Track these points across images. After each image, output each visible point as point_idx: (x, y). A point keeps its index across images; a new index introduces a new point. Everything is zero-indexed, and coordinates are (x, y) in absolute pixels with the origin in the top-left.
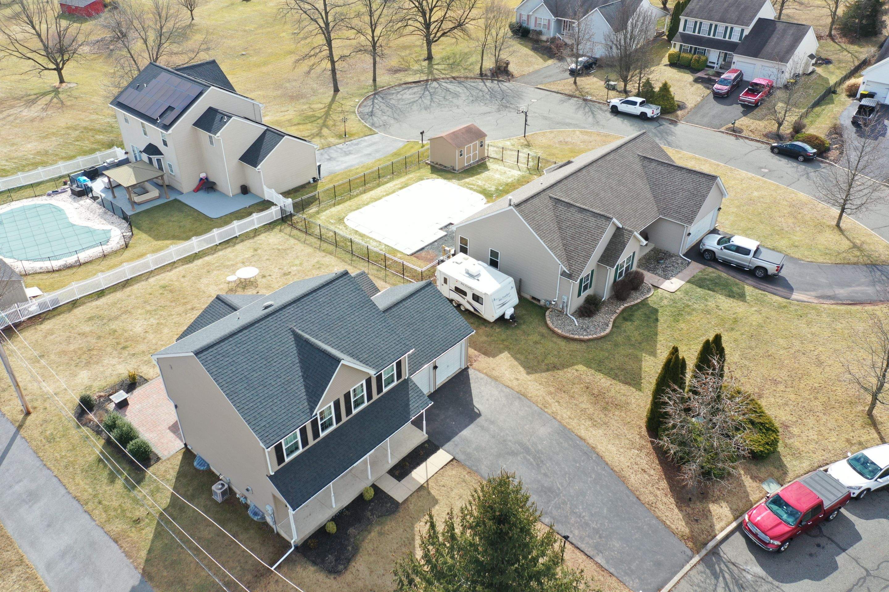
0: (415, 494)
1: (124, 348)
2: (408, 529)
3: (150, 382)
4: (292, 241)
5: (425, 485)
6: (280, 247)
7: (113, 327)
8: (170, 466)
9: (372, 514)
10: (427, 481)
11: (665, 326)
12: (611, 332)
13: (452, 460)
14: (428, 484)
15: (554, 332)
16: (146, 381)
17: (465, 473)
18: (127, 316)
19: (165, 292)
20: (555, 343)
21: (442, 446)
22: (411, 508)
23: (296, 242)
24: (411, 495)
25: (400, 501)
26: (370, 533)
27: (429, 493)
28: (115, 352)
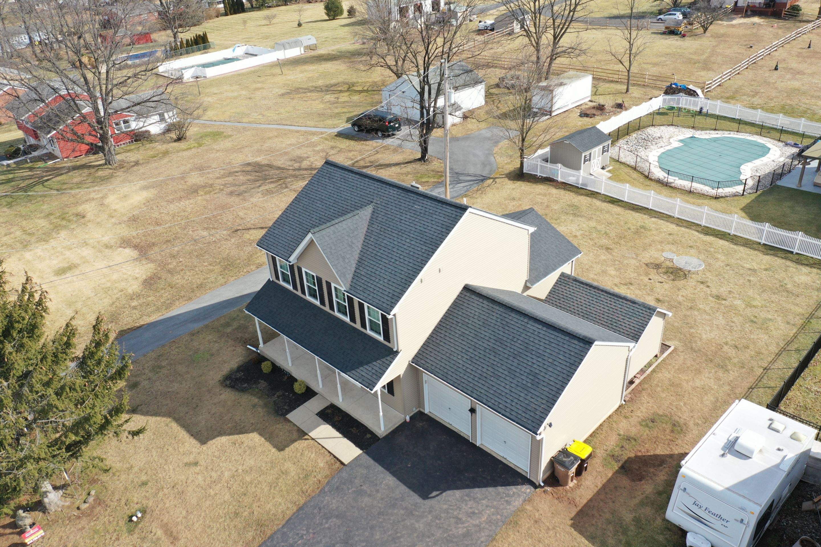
0: (296, 428)
2: (254, 426)
5: (306, 437)
9: (278, 397)
10: (313, 439)
13: (342, 463)
14: (306, 439)
17: (319, 477)
21: (367, 453)
22: (278, 426)
24: (294, 425)
25: (289, 416)
26: (259, 398)
27: (295, 441)
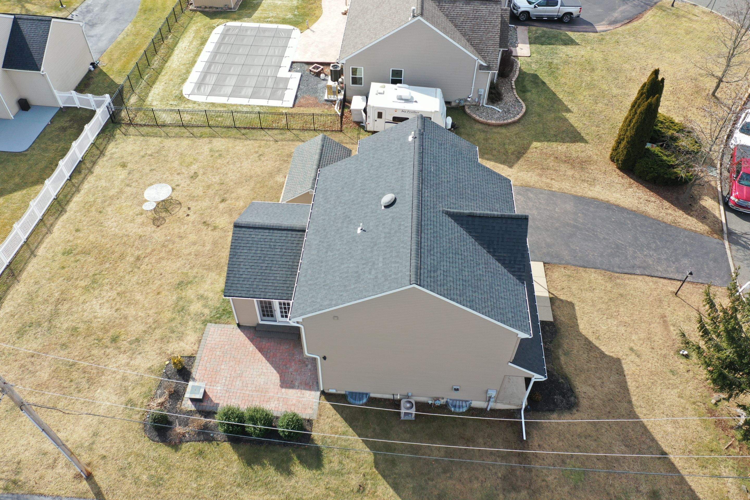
0: (554, 307)
1: (114, 340)
3: (198, 356)
4: (154, 141)
5: (552, 296)
6: (149, 152)
7: (65, 326)
8: (330, 420)
11: (554, 85)
12: (527, 106)
13: (545, 266)
15: (489, 125)
16: (191, 358)
17: (562, 269)
18: (66, 306)
19: (78, 257)
20: (498, 133)
23: (159, 139)
25: (552, 320)
28: (108, 351)
